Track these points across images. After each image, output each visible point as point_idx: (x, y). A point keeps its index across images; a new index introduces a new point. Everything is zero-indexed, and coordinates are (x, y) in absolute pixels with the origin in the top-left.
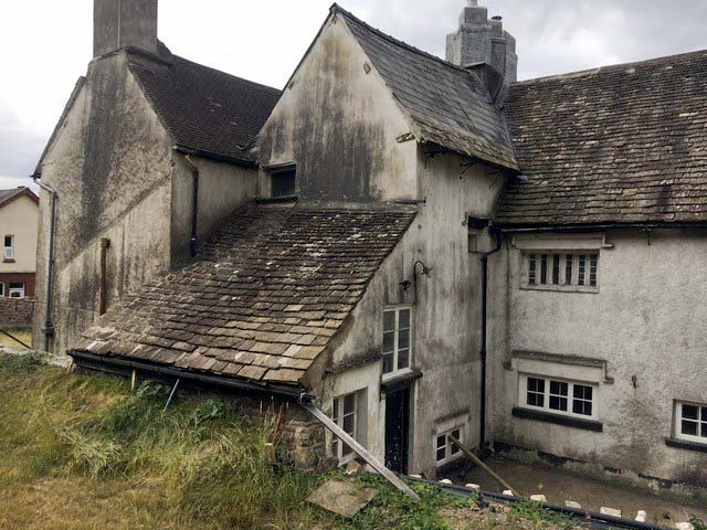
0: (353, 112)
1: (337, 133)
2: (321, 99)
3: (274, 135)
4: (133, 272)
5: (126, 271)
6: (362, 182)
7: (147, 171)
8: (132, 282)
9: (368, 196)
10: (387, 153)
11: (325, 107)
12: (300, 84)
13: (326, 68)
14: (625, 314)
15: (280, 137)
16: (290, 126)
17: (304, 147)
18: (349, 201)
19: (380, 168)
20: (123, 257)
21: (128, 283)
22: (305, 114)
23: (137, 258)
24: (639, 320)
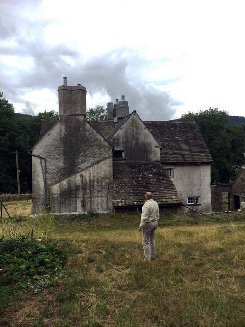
0: (141, 138)
1: (137, 143)
2: (131, 134)
3: (116, 141)
4: (96, 184)
5: (92, 184)
6: (146, 156)
7: (100, 154)
8: (96, 187)
9: (148, 159)
10: (152, 150)
11: (133, 136)
12: (124, 129)
13: (132, 126)
14: (179, 181)
15: (118, 142)
16: (121, 140)
17: (126, 146)
18: (142, 161)
19: (151, 153)
20: (90, 180)
21: (94, 187)
22: (126, 137)
23: (98, 180)
24: (181, 182)
